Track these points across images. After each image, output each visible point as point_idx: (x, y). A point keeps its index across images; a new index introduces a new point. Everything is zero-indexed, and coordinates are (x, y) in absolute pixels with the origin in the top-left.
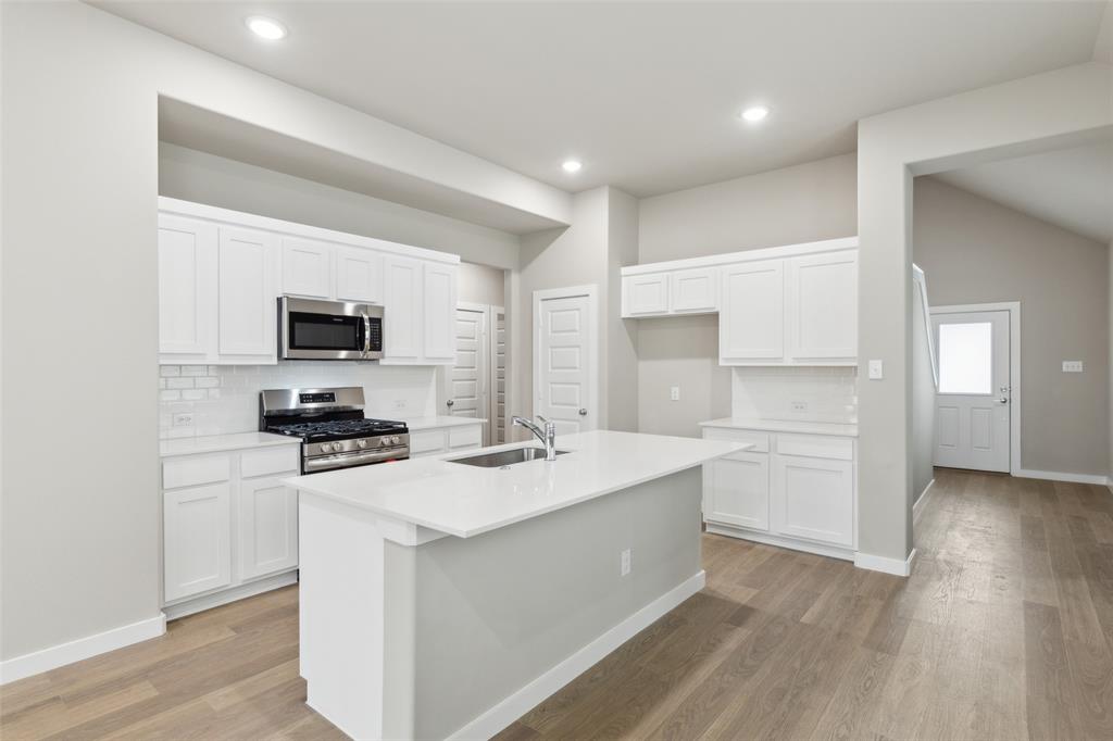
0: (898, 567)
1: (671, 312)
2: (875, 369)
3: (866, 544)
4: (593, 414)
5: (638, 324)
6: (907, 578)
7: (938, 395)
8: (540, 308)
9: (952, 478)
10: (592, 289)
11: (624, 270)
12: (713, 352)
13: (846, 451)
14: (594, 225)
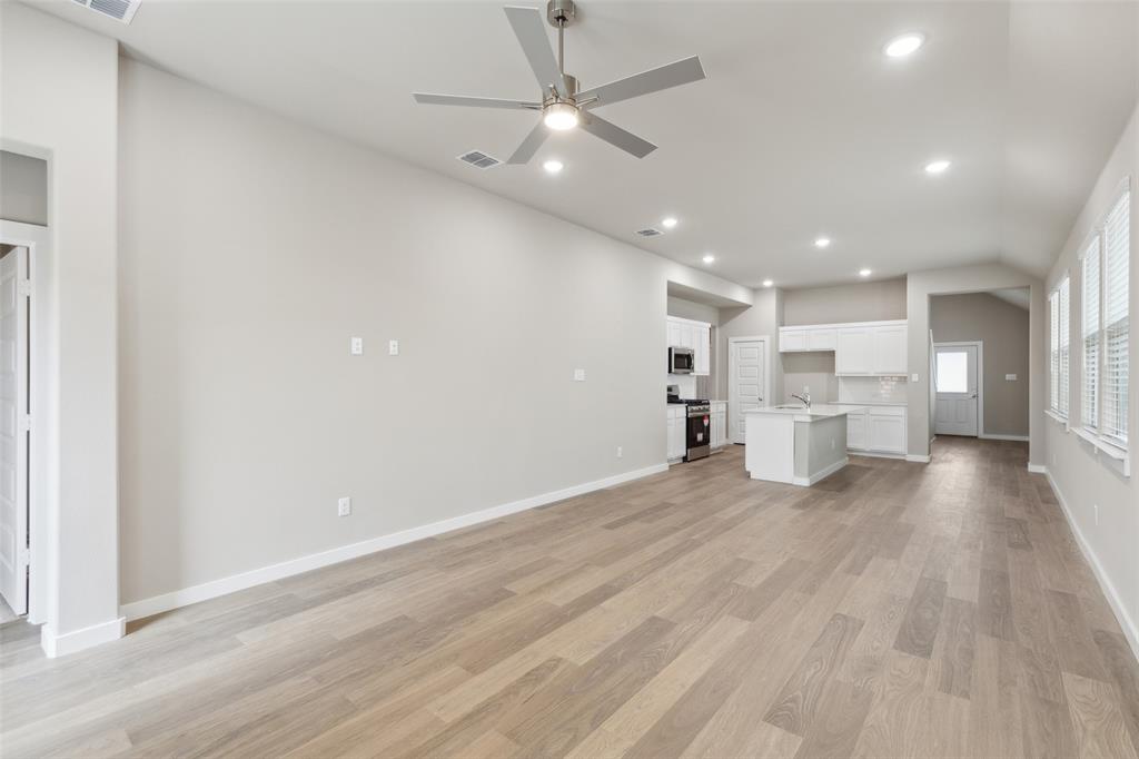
0: (924, 459)
1: (808, 350)
2: (915, 378)
3: (911, 451)
4: (767, 399)
5: (786, 355)
6: (928, 464)
7: (937, 393)
8: (732, 347)
9: (944, 439)
10: (767, 338)
11: (781, 329)
12: (832, 369)
13: (902, 411)
14: (768, 307)
